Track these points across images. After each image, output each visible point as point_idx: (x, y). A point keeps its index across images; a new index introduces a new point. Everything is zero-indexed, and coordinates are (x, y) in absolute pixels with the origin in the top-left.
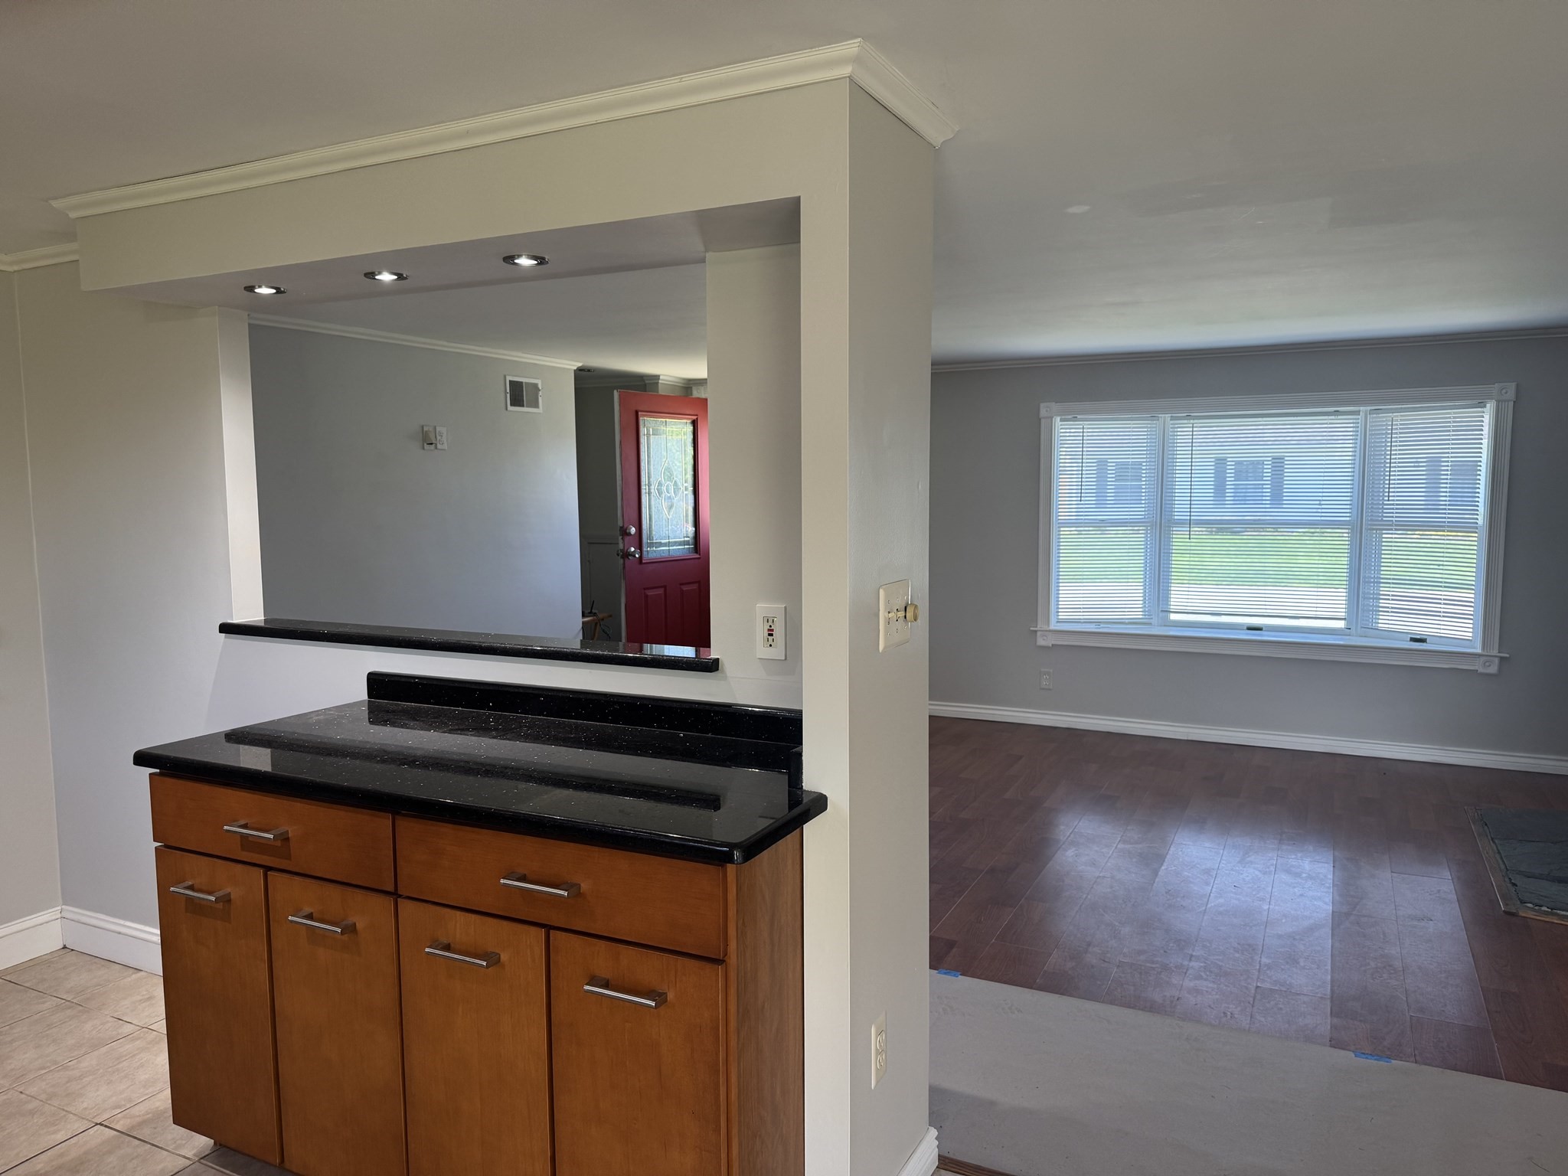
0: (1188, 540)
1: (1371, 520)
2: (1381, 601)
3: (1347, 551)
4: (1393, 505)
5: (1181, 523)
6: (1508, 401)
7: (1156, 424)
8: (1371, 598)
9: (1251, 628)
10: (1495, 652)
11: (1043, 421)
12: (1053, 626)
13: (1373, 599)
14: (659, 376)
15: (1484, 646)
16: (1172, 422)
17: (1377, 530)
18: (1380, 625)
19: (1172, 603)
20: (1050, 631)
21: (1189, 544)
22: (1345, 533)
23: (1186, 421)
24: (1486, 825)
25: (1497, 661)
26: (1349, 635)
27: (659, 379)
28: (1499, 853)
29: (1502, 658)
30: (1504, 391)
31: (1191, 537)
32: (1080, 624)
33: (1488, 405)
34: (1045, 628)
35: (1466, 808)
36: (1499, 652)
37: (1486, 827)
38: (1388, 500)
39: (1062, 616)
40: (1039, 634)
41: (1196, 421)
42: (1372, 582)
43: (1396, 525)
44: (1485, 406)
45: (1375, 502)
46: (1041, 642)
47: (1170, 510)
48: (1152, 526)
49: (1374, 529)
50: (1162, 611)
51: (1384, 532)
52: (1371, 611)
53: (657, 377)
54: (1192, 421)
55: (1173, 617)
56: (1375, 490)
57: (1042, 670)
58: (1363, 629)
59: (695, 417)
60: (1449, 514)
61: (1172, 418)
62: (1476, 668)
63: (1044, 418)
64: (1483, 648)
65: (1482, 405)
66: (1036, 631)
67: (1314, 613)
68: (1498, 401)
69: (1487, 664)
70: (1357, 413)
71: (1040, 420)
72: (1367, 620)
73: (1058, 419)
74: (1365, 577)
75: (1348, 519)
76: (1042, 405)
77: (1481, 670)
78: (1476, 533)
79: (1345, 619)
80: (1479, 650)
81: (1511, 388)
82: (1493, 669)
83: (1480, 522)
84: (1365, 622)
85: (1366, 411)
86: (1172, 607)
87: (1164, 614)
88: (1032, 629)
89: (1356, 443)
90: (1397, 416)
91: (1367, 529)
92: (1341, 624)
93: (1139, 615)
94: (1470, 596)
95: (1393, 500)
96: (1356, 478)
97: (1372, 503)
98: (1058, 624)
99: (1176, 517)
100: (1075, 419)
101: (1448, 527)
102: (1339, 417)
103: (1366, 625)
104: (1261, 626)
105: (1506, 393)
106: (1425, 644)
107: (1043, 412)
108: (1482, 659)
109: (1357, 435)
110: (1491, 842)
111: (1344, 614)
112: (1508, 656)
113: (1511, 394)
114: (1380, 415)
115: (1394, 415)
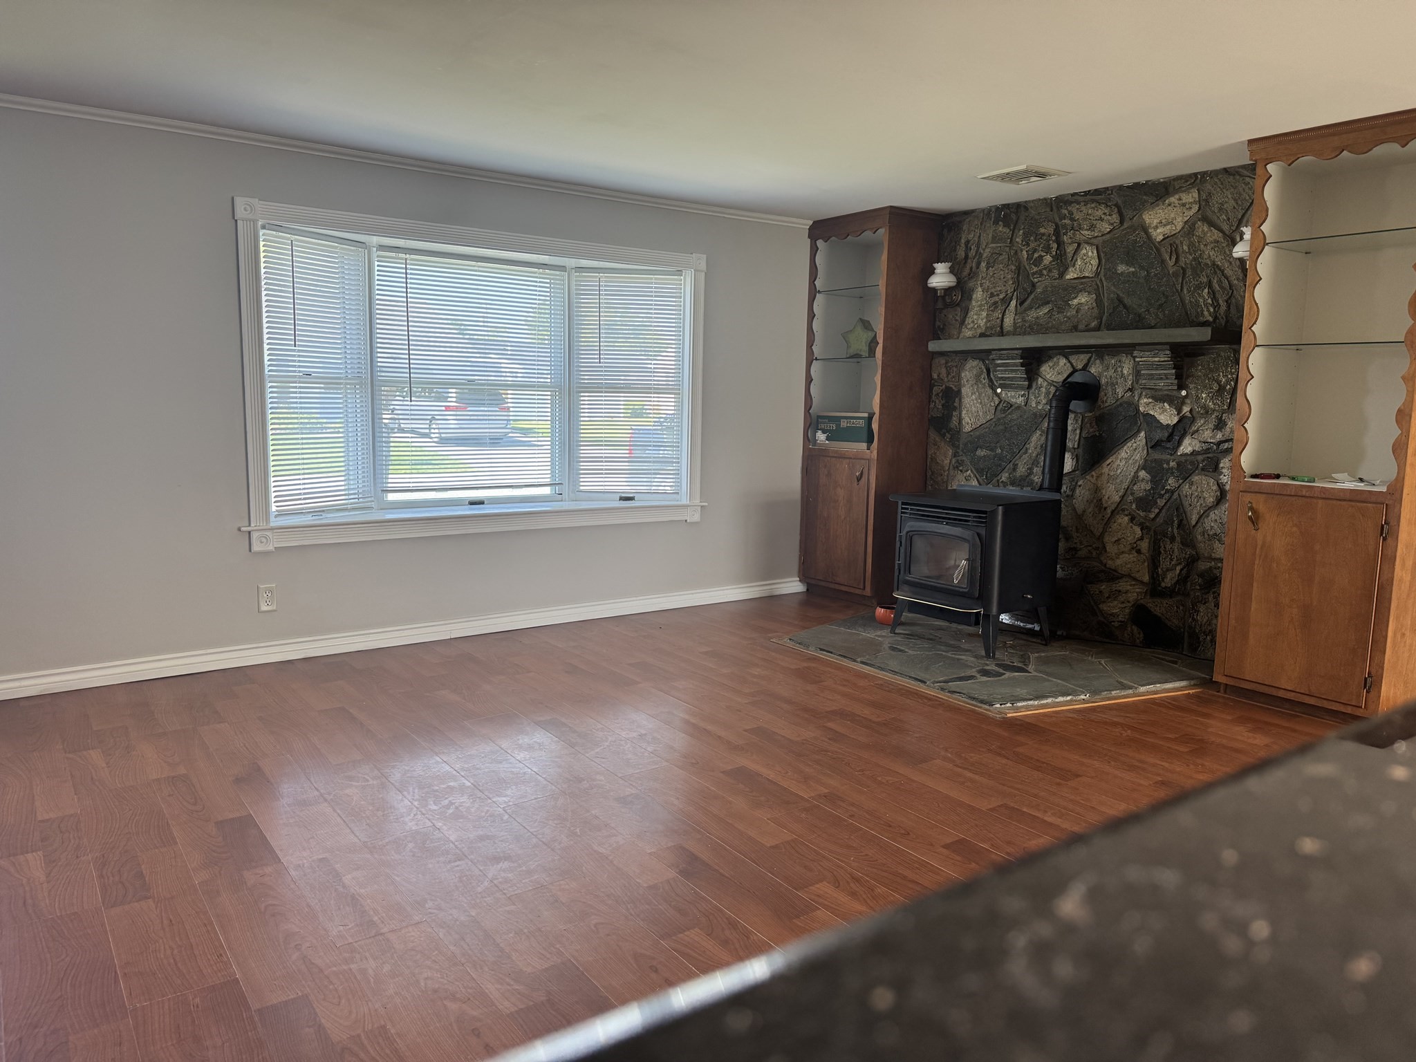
6: (701, 271)
8: (583, 462)
9: (473, 503)
10: (697, 502)
12: (273, 522)
13: (576, 462)
15: (690, 497)
17: (586, 392)
19: (392, 482)
20: (269, 529)
24: (822, 650)
25: (699, 509)
26: (556, 500)
29: (702, 506)
33: (689, 273)
34: (263, 525)
35: (772, 640)
36: (701, 502)
37: (823, 652)
40: (253, 534)
43: (606, 387)
44: (681, 275)
46: (256, 545)
49: (584, 392)
50: (380, 491)
52: (574, 474)
55: (392, 497)
58: (577, 493)
61: (382, 247)
62: (685, 518)
64: (690, 500)
65: (683, 273)
66: (251, 532)
68: (694, 271)
69: (693, 513)
73: (262, 224)
74: (577, 440)
76: (238, 200)
77: (688, 519)
79: (550, 485)
80: (685, 501)
81: (703, 259)
82: (697, 518)
86: (389, 485)
87: (380, 494)
88: (245, 529)
90: (603, 276)
91: (578, 392)
92: (546, 491)
96: (565, 339)
98: (277, 519)
102: (548, 271)
103: (579, 488)
104: (482, 499)
105: (700, 263)
106: (633, 501)
108: (690, 509)
111: (549, 480)
112: (707, 504)
113: (703, 266)
114: (584, 274)
115: (601, 275)
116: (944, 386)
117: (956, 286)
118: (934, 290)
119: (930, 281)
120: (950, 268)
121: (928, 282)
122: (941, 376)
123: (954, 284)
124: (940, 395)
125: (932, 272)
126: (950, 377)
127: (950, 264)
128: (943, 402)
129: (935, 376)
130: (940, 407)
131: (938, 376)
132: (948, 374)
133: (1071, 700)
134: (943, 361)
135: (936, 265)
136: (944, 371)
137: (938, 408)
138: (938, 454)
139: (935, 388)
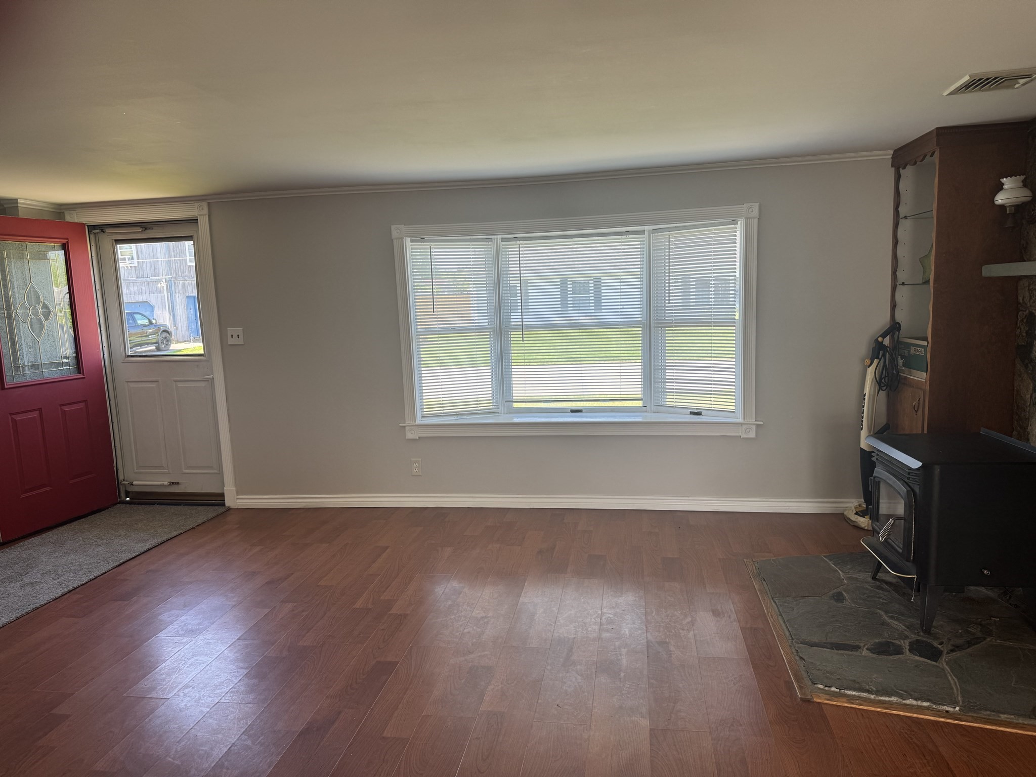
0: (522, 342)
1: (657, 319)
2: (667, 384)
3: (640, 345)
4: (672, 306)
5: (515, 328)
6: (754, 218)
7: (491, 245)
8: (660, 382)
9: (574, 411)
10: (753, 421)
11: (395, 241)
12: (419, 421)
13: (662, 382)
14: (17, 199)
15: (745, 416)
16: (503, 243)
17: (661, 327)
18: (667, 403)
19: (514, 395)
20: (416, 426)
21: (523, 345)
22: (638, 331)
23: (514, 243)
24: (764, 580)
25: (754, 427)
26: (646, 412)
27: (17, 203)
28: (781, 615)
29: (758, 426)
30: (750, 210)
31: (524, 339)
32: (441, 418)
33: (739, 222)
34: (412, 423)
35: (745, 560)
36: (756, 421)
37: (764, 582)
38: (669, 303)
39: (427, 411)
40: (407, 428)
41: (521, 242)
42: (660, 369)
43: (676, 323)
44: (737, 223)
45: (659, 305)
46: (409, 435)
47: (507, 317)
48: (494, 331)
49: (659, 327)
50: (506, 401)
51: (667, 329)
52: (660, 392)
53: (15, 201)
54: (518, 242)
55: (516, 405)
56: (659, 295)
57: (413, 459)
58: (656, 407)
59: (65, 241)
60: (714, 312)
61: (503, 240)
62: (740, 434)
63: (396, 239)
64: (744, 418)
65: (734, 222)
66: (405, 427)
67: (619, 396)
68: (747, 218)
69: (748, 430)
70: (643, 232)
71: (393, 240)
72: (657, 400)
73: (409, 239)
74: (654, 365)
75: (640, 319)
76: (393, 227)
77: (744, 436)
78: (735, 326)
79: (641, 399)
80: (740, 420)
81: (756, 207)
82: (752, 435)
83: (737, 317)
84: (656, 401)
85: (649, 231)
86: (514, 398)
87: (508, 403)
88: (400, 425)
89: (643, 261)
90: (672, 234)
91: (655, 327)
92: (639, 404)
93: (489, 406)
94: (731, 377)
95: (673, 303)
96: (645, 286)
97: (657, 306)
98: (423, 419)
99: (512, 324)
100: (422, 240)
101: (714, 322)
102: (630, 236)
103: (657, 403)
104: (581, 408)
105: (752, 211)
106: (700, 416)
107: (395, 234)
108: (744, 427)
109: (644, 248)
110: (772, 601)
111: (641, 396)
112: (762, 423)
113: (756, 212)
114: (660, 234)
115: (670, 232)
116: (1027, 311)
117: (1032, 200)
118: (1002, 207)
119: (996, 199)
120: (1023, 182)
121: (995, 200)
122: (1025, 300)
123: (1029, 199)
124: (1025, 321)
125: (1000, 187)
126: (1032, 301)
127: (1023, 177)
128: (1027, 329)
129: (1021, 300)
130: (1024, 334)
131: (1023, 300)
132: (1031, 298)
133: (927, 708)
134: (1027, 284)
135: (1004, 180)
136: (1027, 294)
137: (1023, 336)
138: (1022, 387)
139: (1020, 313)
